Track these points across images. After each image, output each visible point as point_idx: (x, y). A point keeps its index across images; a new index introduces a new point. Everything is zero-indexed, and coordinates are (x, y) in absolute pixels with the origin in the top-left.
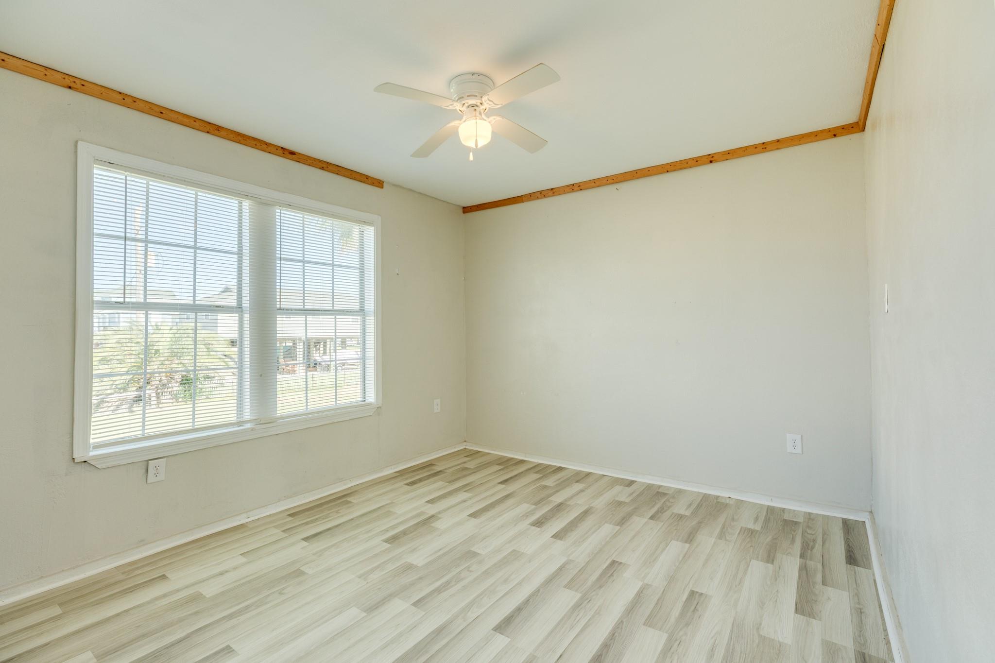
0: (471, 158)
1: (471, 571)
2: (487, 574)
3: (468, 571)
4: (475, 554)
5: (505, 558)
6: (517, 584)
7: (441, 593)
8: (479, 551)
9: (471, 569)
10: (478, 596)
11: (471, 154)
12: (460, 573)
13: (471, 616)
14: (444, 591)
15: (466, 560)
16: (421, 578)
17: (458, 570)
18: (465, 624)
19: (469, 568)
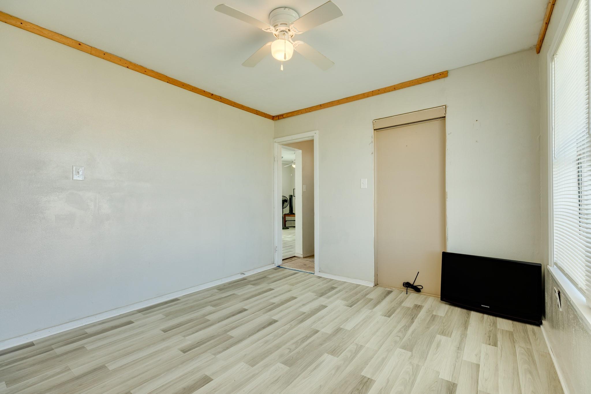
0: (282, 69)
1: (289, 349)
2: (278, 347)
3: (290, 349)
4: (285, 363)
5: (262, 359)
6: (260, 340)
7: (306, 336)
8: (283, 366)
9: (289, 350)
10: (284, 334)
11: (282, 66)
12: (296, 348)
13: (288, 326)
14: (304, 337)
15: (293, 358)
16: (321, 345)
17: (297, 350)
18: (291, 323)
19: (290, 351)
